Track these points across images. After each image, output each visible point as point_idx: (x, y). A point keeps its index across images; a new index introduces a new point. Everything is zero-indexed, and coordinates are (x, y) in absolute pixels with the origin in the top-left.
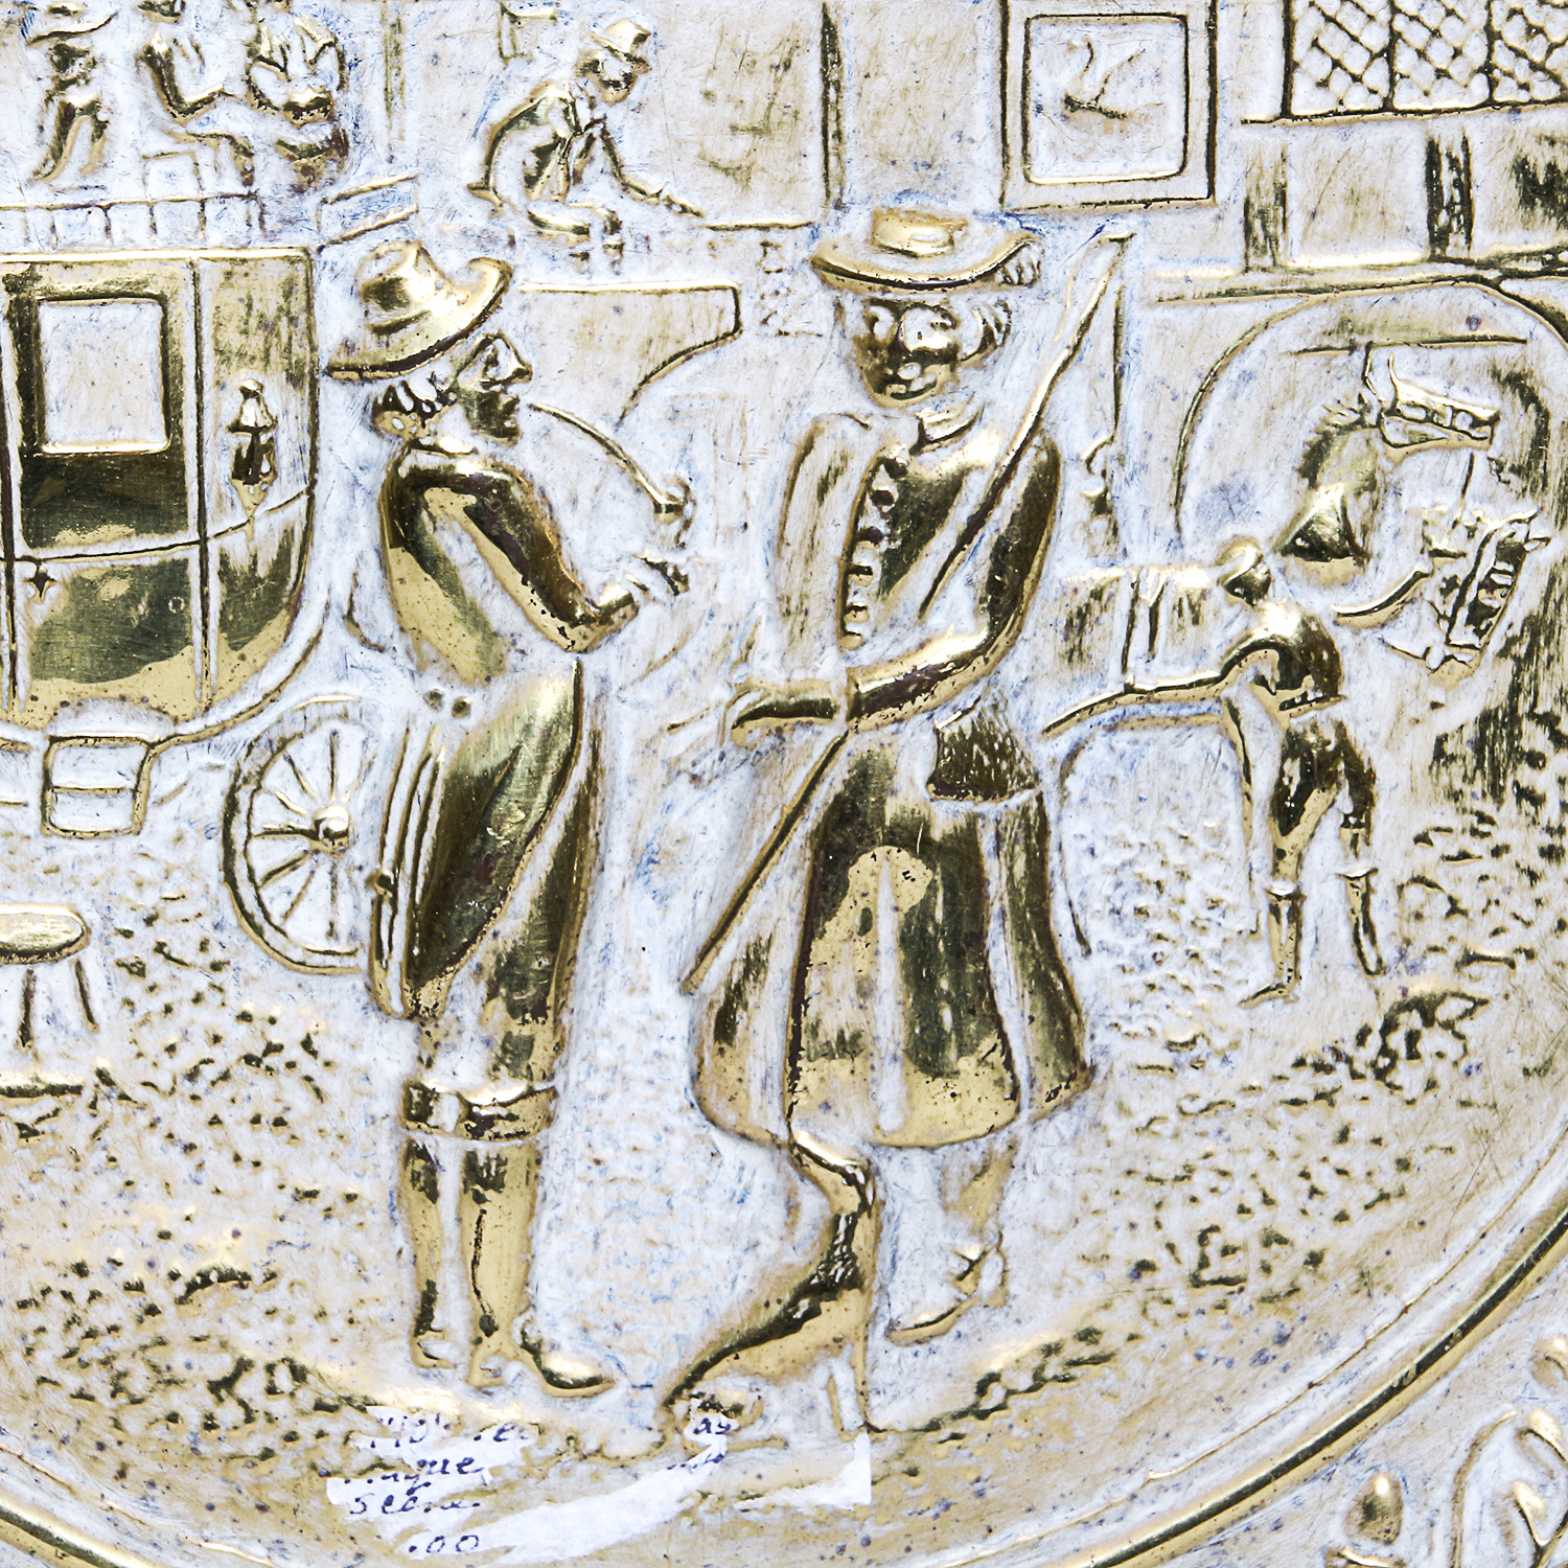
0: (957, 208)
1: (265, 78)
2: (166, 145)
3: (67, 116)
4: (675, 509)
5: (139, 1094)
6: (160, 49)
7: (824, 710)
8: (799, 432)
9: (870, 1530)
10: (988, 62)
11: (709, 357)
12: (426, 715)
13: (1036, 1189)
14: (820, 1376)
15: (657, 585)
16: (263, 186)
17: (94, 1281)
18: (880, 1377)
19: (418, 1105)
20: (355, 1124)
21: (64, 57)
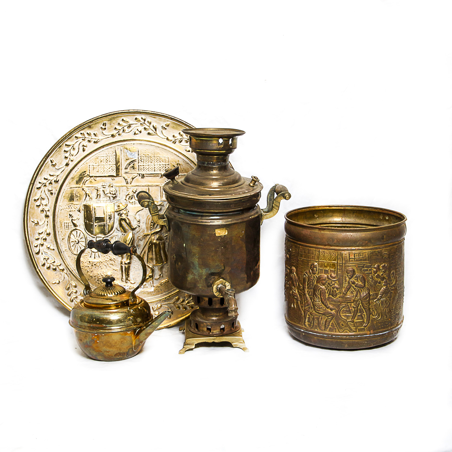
0: (158, 201)
1: (111, 192)
2: (105, 196)
3: (98, 194)
4: (139, 221)
5: (102, 262)
6: (104, 190)
7: (149, 235)
8: (147, 216)
9: (154, 293)
10: (160, 191)
11: (141, 211)
12: (122, 235)
13: (165, 269)
14: (150, 282)
15: (138, 227)
16: (111, 199)
17: (100, 275)
18: (154, 282)
19: (122, 263)
20: (117, 264)
21: (98, 191)
